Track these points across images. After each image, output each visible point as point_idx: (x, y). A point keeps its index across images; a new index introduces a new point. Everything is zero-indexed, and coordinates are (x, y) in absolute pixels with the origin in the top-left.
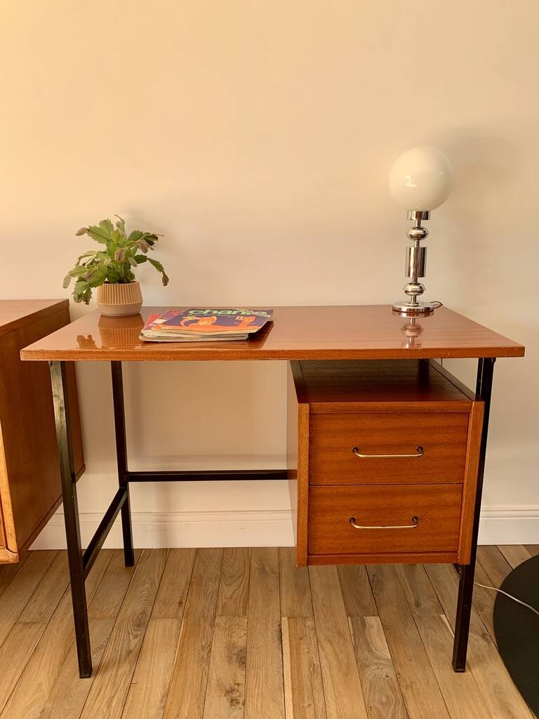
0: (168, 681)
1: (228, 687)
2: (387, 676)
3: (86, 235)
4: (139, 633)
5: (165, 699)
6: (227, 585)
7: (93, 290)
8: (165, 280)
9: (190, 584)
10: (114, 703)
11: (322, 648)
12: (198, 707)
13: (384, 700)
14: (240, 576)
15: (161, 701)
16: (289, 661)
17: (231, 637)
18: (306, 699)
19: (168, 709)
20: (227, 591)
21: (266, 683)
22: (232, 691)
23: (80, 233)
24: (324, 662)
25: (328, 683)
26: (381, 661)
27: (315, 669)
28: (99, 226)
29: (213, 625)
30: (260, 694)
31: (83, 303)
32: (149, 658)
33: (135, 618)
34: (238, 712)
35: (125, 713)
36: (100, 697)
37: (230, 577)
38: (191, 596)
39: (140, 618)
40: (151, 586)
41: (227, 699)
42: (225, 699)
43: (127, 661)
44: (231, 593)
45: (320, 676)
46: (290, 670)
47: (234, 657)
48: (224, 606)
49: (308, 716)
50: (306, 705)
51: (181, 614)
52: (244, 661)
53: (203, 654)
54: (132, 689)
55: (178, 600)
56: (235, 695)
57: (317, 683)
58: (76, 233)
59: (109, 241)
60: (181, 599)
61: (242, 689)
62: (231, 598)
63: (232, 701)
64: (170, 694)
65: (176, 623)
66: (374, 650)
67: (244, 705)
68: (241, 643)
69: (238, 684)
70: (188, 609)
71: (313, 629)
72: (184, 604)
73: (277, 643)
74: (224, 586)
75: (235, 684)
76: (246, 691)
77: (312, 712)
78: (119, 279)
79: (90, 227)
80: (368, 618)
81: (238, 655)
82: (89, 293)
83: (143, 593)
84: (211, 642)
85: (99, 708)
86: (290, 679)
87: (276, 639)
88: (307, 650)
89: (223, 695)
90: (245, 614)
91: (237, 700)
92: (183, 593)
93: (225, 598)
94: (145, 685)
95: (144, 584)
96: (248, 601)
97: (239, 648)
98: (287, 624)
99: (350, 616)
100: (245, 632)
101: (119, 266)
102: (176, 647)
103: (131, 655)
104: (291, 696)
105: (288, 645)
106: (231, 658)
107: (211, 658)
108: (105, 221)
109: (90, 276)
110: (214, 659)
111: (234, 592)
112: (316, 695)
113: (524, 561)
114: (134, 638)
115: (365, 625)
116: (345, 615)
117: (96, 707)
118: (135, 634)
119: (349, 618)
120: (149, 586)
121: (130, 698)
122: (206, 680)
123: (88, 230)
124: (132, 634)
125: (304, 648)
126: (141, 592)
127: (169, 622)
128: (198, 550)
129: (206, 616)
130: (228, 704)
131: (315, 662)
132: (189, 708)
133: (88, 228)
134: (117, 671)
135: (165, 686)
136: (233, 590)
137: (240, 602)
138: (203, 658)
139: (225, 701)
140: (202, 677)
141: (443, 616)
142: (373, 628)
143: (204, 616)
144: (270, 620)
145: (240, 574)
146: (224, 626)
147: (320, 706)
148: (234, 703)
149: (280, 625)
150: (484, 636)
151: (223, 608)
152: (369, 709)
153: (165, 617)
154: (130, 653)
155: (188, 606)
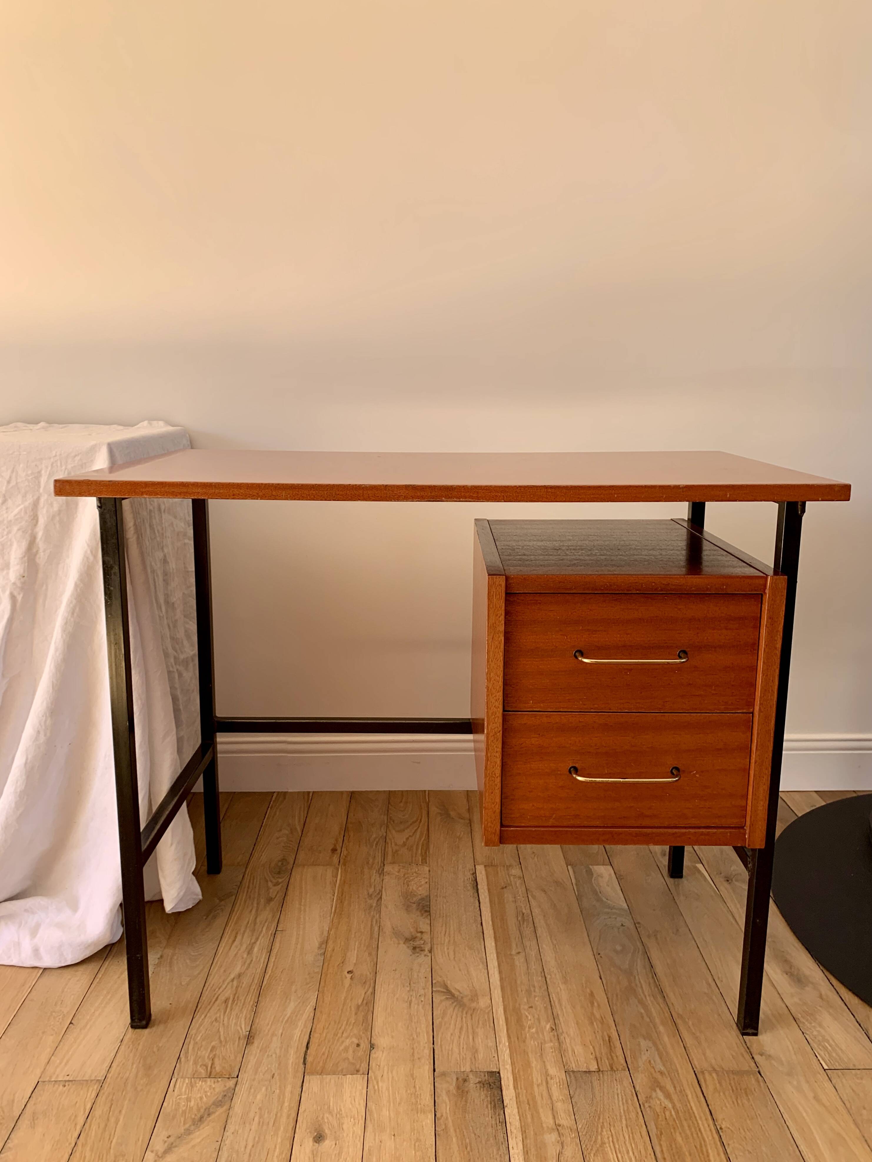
0: (327, 929)
1: (407, 935)
2: (622, 925)
4: (280, 880)
5: (324, 946)
6: (399, 831)
9: (346, 829)
10: (256, 949)
11: (534, 897)
12: (370, 954)
13: (619, 948)
14: (414, 822)
15: (319, 948)
16: (489, 909)
17: (408, 886)
18: (514, 946)
19: (329, 955)
20: (399, 838)
21: (459, 931)
22: (414, 939)
24: (536, 911)
25: (542, 931)
26: (614, 911)
27: (523, 918)
29: (381, 872)
30: (452, 941)
32: (297, 906)
33: (273, 865)
34: (424, 960)
35: (272, 959)
36: (236, 943)
37: (401, 823)
38: (349, 842)
39: (280, 864)
40: (292, 833)
41: (408, 947)
42: (405, 946)
43: (268, 908)
44: (405, 840)
45: (531, 925)
46: (490, 919)
47: (414, 906)
48: (395, 853)
49: (517, 963)
50: (514, 952)
51: (335, 859)
52: (428, 909)
53: (370, 902)
54: (278, 937)
55: (331, 847)
56: (417, 943)
57: (528, 931)
60: (335, 845)
61: (427, 937)
62: (404, 844)
63: (414, 948)
64: (330, 942)
65: (329, 872)
66: (604, 900)
67: (430, 951)
68: (422, 892)
69: (422, 932)
70: (346, 857)
71: (520, 878)
72: (339, 851)
73: (471, 892)
74: (394, 832)
75: (418, 932)
76: (432, 939)
77: (523, 960)
80: (595, 867)
81: (420, 903)
83: (280, 839)
84: (381, 891)
85: (236, 955)
86: (491, 928)
87: (469, 888)
88: (514, 899)
89: (401, 942)
90: (424, 861)
91: (421, 947)
92: (337, 840)
93: (396, 845)
94: (295, 933)
95: (281, 830)
96: (428, 848)
97: (420, 897)
98: (484, 872)
99: (570, 865)
100: (427, 880)
102: (334, 895)
103: (272, 903)
104: (493, 944)
105: (487, 894)
106: (408, 906)
107: (383, 907)
110: (386, 907)
111: (407, 839)
112: (527, 943)
113: (814, 808)
114: (275, 885)
115: (592, 874)
116: (563, 863)
117: (232, 953)
118: (274, 881)
119: (569, 867)
120: (287, 832)
121: (277, 945)
122: (376, 929)
124: (271, 881)
125: (508, 896)
126: (277, 838)
127: (320, 870)
128: (352, 795)
129: (370, 863)
130: (409, 952)
131: (524, 911)
132: (357, 955)
134: (256, 918)
135: (323, 933)
136: (407, 836)
137: (417, 849)
138: (371, 907)
139: (404, 949)
140: (372, 925)
141: (700, 866)
142: (602, 877)
143: (368, 863)
144: (460, 867)
145: (415, 819)
146: (397, 874)
147: (533, 953)
148: (417, 950)
149: (474, 873)
151: (394, 855)
152: (597, 955)
153: (314, 864)
154: (270, 900)
155: (345, 852)
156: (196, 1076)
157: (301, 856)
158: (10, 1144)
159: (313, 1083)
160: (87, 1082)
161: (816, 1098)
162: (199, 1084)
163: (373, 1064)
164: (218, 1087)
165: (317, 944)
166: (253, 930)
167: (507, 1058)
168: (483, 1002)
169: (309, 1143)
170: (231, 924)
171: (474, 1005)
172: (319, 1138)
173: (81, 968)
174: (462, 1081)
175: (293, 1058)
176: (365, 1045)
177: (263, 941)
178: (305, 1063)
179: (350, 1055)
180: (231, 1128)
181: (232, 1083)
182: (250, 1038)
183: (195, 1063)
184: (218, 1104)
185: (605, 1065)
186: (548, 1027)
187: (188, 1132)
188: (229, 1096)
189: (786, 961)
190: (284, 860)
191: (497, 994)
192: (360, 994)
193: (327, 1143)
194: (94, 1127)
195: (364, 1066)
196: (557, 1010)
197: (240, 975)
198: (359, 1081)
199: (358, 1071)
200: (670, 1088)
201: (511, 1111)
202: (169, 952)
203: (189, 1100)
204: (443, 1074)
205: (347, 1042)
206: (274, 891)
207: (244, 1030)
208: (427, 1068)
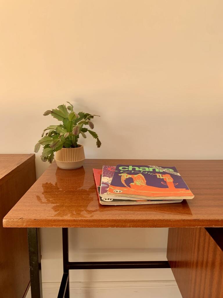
3: (50, 115)
7: (55, 153)
8: (99, 144)
23: (46, 114)
28: (58, 109)
31: (47, 162)
58: (43, 114)
59: (64, 119)
78: (71, 144)
79: (53, 110)
82: (52, 155)
101: (72, 136)
108: (62, 105)
109: (54, 145)
123: (52, 112)
133: (52, 110)
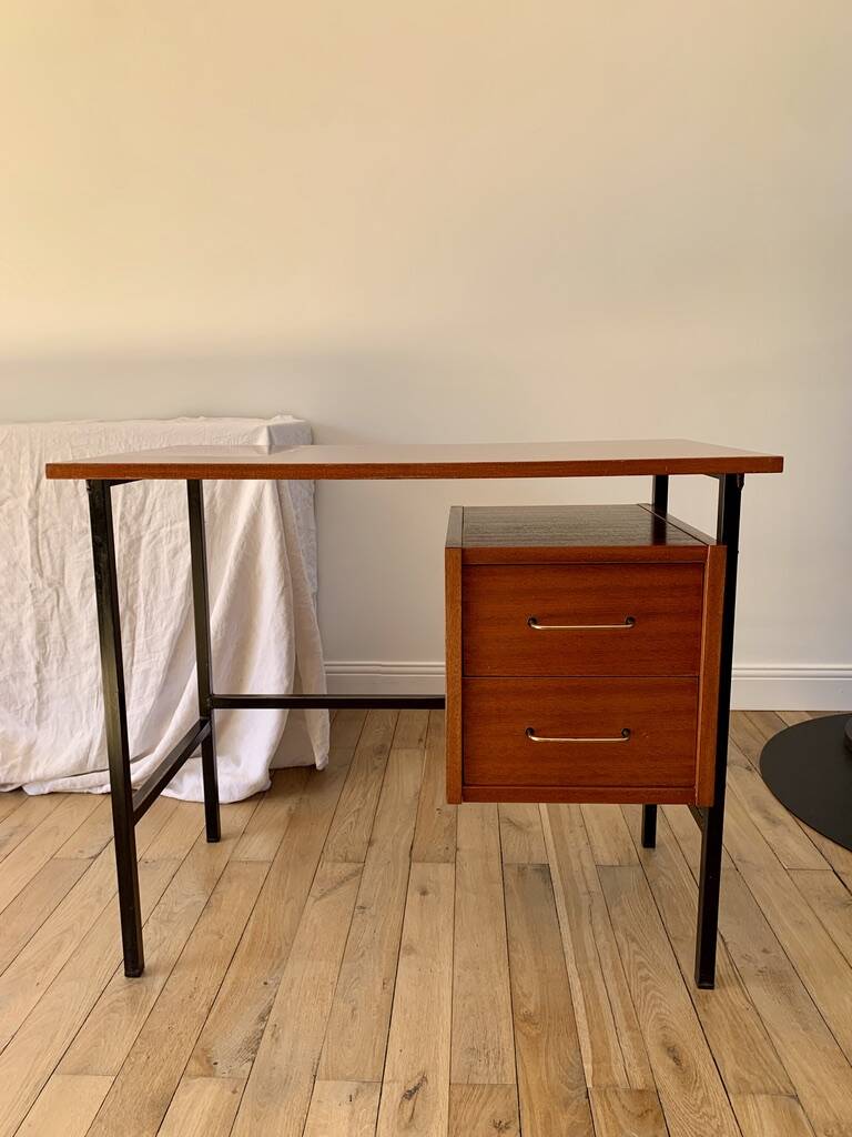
0: (419, 785)
4: (382, 757)
5: (418, 795)
9: (428, 728)
10: (369, 795)
19: (422, 800)
32: (396, 772)
33: (375, 748)
35: (381, 800)
36: (353, 792)
38: (432, 736)
39: (380, 747)
40: (387, 729)
43: (375, 773)
51: (422, 745)
54: (384, 789)
55: (418, 738)
60: (421, 737)
64: (422, 792)
65: (418, 753)
72: (424, 741)
83: (379, 733)
85: (354, 799)
92: (422, 734)
94: (396, 786)
102: (423, 766)
103: (377, 771)
114: (378, 759)
117: (352, 796)
118: (377, 757)
120: (384, 729)
121: (383, 795)
124: (375, 758)
126: (377, 733)
127: (411, 752)
134: (366, 779)
135: (416, 787)
150: (748, 769)
153: (406, 748)
154: (376, 768)
155: (428, 741)
156: (335, 861)
157: (396, 744)
158: (216, 891)
159: (417, 867)
160: (262, 862)
161: (777, 883)
162: (338, 865)
163: (458, 858)
164: (353, 867)
165: (413, 794)
166: (365, 785)
167: (554, 856)
168: (537, 828)
169: (417, 895)
170: (349, 781)
171: (529, 829)
172: (424, 893)
173: (246, 804)
174: (522, 870)
175: (403, 853)
176: (452, 848)
177: (373, 791)
178: (410, 855)
179: (442, 853)
180: (363, 886)
181: (362, 865)
182: (370, 843)
183: (334, 854)
184: (353, 875)
185: (625, 862)
186: (584, 843)
187: (335, 888)
188: (360, 872)
189: (766, 811)
190: (383, 746)
191: (547, 824)
192: (446, 822)
193: (430, 896)
194: (271, 884)
195: (452, 859)
196: (591, 834)
197: (358, 810)
198: (449, 868)
199: (448, 862)
200: (671, 876)
201: (557, 884)
202: (305, 796)
203: (332, 873)
204: (508, 865)
205: (439, 847)
206: (377, 763)
207: (366, 838)
208: (498, 860)
